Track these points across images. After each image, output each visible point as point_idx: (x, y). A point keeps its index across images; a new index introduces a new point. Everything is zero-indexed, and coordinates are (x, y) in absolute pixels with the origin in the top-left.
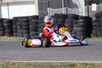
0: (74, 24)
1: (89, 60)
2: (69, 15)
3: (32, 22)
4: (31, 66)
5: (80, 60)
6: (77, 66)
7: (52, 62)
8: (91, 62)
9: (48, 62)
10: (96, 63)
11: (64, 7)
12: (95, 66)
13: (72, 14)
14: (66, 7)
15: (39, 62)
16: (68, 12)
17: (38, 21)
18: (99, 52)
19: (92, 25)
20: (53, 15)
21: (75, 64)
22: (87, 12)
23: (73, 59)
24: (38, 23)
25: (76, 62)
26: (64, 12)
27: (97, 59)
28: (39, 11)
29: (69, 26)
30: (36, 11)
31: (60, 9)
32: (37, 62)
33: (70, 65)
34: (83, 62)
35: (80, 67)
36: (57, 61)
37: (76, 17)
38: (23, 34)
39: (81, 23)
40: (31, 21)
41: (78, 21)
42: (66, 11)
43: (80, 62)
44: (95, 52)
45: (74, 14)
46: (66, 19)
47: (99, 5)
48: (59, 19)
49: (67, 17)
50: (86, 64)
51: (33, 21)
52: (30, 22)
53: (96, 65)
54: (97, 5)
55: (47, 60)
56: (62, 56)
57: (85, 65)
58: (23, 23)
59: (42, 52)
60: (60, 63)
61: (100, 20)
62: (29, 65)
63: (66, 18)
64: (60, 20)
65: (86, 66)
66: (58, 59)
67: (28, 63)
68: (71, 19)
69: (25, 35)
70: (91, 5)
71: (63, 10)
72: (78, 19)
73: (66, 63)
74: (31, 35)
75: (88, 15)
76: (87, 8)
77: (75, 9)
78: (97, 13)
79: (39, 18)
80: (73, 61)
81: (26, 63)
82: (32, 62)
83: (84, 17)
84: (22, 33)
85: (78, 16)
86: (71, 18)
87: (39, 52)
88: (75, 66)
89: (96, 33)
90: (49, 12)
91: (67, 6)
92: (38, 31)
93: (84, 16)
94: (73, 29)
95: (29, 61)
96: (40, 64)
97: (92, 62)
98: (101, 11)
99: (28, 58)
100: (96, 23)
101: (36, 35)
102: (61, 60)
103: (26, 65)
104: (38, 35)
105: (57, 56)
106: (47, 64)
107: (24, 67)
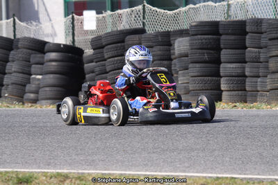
0: (33, 66)
1: (70, 164)
2: (19, 39)
5: (47, 167)
6: (37, 181)
8: (75, 171)
10: (89, 173)
11: (8, 18)
13: (30, 38)
14: (12, 19)
16: (16, 33)
18: (99, 143)
19: (82, 69)
21: (31, 177)
22: (71, 33)
23: (26, 162)
25: (34, 170)
26: (7, 33)
27: (92, 164)
29: (20, 71)
33: (18, 178)
37: (40, 47)
39: (54, 63)
41: (43, 57)
42: (13, 28)
43: (46, 171)
44: (90, 143)
45: (36, 39)
46: (12, 52)
47: (102, 13)
49: (14, 47)
50: (61, 175)
54: (97, 16)
57: (59, 179)
61: (106, 57)
63: (12, 49)
65: (62, 181)
68: (25, 50)
70: (81, 14)
71: (4, 27)
72: (44, 53)
73: (8, 174)
75: (74, 41)
76: (69, 23)
77: (37, 25)
78: (98, 36)
80: (27, 168)
83: (62, 46)
85: (45, 43)
86: (24, 48)
88: (31, 182)
91: (14, 15)
93: (60, 44)
94: (30, 79)
97: (80, 171)
98: (109, 30)
100: (94, 63)
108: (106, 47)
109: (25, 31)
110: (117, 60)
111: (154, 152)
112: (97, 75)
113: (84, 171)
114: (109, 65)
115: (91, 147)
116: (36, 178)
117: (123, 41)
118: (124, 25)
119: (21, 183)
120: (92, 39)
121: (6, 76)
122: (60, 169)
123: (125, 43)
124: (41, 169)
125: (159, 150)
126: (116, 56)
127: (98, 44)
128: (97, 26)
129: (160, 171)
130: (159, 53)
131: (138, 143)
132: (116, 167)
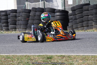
1: (65, 52)
2: (46, 8)
3: (10, 16)
4: (10, 59)
5: (57, 53)
6: (54, 58)
7: (30, 55)
8: (67, 54)
9: (26, 55)
11: (42, 1)
13: (50, 8)
14: (43, 1)
15: (17, 55)
16: (45, 6)
17: (16, 15)
18: (75, 44)
19: (68, 18)
20: (31, 9)
21: (52, 57)
22: (64, 6)
23: (50, 52)
24: (17, 17)
25: (53, 54)
26: (42, 6)
27: (73, 52)
28: (17, 5)
30: (15, 5)
31: (38, 3)
32: (16, 55)
33: (47, 57)
35: (57, 59)
36: (35, 54)
37: (53, 11)
38: (2, 27)
39: (58, 16)
41: (55, 15)
42: (44, 4)
43: (57, 54)
44: (72, 44)
48: (36, 12)
49: (44, 11)
50: (62, 56)
51: (12, 14)
52: (8, 16)
53: (72, 57)
55: (26, 53)
56: (39, 49)
58: (2, 17)
59: (21, 45)
60: (38, 56)
61: (76, 14)
62: (8, 58)
64: (38, 13)
65: (63, 58)
66: (36, 52)
67: (7, 56)
69: (4, 28)
71: (41, 4)
72: (55, 13)
73: (44, 56)
74: (9, 28)
75: (65, 8)
76: (63, 2)
77: (52, 3)
78: (73, 7)
79: (17, 12)
80: (50, 54)
81: (5, 56)
82: (11, 55)
83: (61, 10)
84: (1, 26)
85: (55, 9)
87: (18, 45)
88: (52, 58)
89: (73, 26)
90: (27, 6)
92: (17, 24)
95: (8, 54)
96: (18, 57)
97: (69, 54)
98: (77, 4)
99: (7, 51)
100: (72, 16)
101: (15, 29)
102: (39, 52)
103: (5, 58)
104: (17, 28)
105: (34, 49)
106: (25, 56)
107: (3, 60)
108: (76, 10)
109: (48, 5)
110: (81, 15)
111: (94, 47)
112: (74, 20)
113: (70, 54)
114: (77, 16)
115: (72, 46)
116: (53, 57)
117: (82, 8)
118: (82, 2)
119: (48, 59)
120: (71, 7)
122: (62, 54)
123: (83, 9)
124: (55, 54)
125: (96, 46)
127: (73, 9)
128: (73, 3)
130: (95, 12)
131: (89, 44)
132: (81, 52)
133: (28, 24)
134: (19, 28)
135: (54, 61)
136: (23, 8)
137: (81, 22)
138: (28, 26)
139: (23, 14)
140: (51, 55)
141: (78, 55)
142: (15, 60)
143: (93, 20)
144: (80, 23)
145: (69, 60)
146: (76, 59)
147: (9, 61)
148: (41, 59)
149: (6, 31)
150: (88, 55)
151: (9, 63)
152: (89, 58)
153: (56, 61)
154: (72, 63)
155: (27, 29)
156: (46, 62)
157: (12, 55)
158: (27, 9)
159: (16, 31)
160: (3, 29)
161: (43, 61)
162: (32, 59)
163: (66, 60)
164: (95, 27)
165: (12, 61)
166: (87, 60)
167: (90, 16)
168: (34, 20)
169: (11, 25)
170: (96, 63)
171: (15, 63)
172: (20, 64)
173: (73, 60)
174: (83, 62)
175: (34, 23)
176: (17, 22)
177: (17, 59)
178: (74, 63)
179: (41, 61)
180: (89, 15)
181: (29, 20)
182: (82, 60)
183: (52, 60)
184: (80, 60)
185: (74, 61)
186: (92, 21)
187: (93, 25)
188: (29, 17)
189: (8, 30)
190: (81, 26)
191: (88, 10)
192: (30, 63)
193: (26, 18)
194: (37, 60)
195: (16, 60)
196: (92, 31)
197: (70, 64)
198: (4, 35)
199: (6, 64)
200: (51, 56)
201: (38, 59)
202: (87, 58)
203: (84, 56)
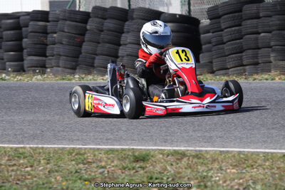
1: (187, 141)
2: (133, 9)
3: (30, 29)
4: (24, 158)
5: (164, 144)
6: (153, 159)
7: (86, 149)
9: (74, 149)
10: (206, 151)
12: (206, 161)
13: (145, 8)
16: (131, 3)
17: (46, 26)
19: (198, 40)
20: (90, 11)
21: (148, 156)
22: (187, 3)
23: (143, 139)
24: (47, 33)
25: (150, 148)
26: (122, 3)
27: (209, 141)
32: (43, 148)
33: (135, 156)
34: (171, 148)
35: (162, 163)
38: (5, 63)
40: (27, 26)
43: (163, 148)
45: (151, 10)
46: (127, 23)
48: (106, 21)
49: (128, 18)
50: (178, 153)
51: (34, 25)
52: (24, 29)
53: (208, 157)
55: (71, 141)
57: (177, 157)
58: (5, 33)
59: (57, 117)
60: (108, 152)
61: (223, 27)
62: (18, 157)
63: (127, 20)
64: (109, 24)
65: (179, 160)
66: (101, 139)
67: (16, 149)
68: (140, 21)
69: (10, 66)
73: (124, 152)
74: (25, 66)
75: (190, 11)
79: (50, 19)
80: (143, 145)
81: (9, 152)
82: (28, 146)
83: (178, 16)
84: (3, 59)
85: (160, 14)
86: (140, 18)
87: (48, 118)
88: (148, 160)
89: (211, 62)
90: (78, 1)
92: (47, 55)
93: (176, 15)
95: (19, 143)
96: (49, 153)
97: (198, 149)
99: (15, 135)
100: (210, 34)
101: (41, 67)
102: (110, 141)
103: (9, 156)
104: (47, 66)
105: (97, 129)
106: (70, 152)
107: (3, 162)
108: (223, 17)
109: (140, 1)
110: (235, 30)
111: (273, 128)
112: (214, 46)
114: (226, 35)
115: (209, 122)
116: (152, 156)
117: (241, 11)
119: (137, 161)
121: (121, 47)
123: (243, 13)
124: (159, 146)
125: (278, 126)
126: (233, 27)
127: (214, 14)
129: (280, 149)
130: (278, 22)
131: (257, 118)
132: (234, 144)
133: (81, 53)
134: (54, 64)
135: (154, 167)
136: (67, 8)
137: (235, 51)
138: (80, 59)
139: (67, 26)
140: (145, 149)
141: (223, 151)
142: (40, 162)
143: (271, 47)
144: (234, 55)
145: (199, 167)
146: (219, 162)
147: (22, 164)
148: (116, 162)
149: (15, 73)
150: (253, 153)
151: (21, 171)
152: (256, 162)
153: (161, 167)
154: (207, 176)
155: (78, 68)
156: (129, 169)
157: (30, 147)
158: (79, 11)
159: (46, 76)
160: (7, 67)
161: (121, 167)
162: (90, 160)
163: (190, 167)
164: (276, 68)
165: (31, 166)
166: (252, 166)
167: (262, 34)
168: (99, 43)
169: (29, 55)
170: (277, 176)
171: (38, 172)
172: (52, 174)
173: (210, 167)
174: (238, 173)
175: (98, 52)
176: (49, 47)
177: (45, 161)
178: (212, 177)
179: (117, 166)
180: (260, 31)
181: (84, 44)
182: (236, 165)
183: (148, 166)
184: (231, 168)
185: (212, 169)
186: (270, 49)
187: (271, 62)
188: (84, 35)
189: (20, 70)
190: (237, 64)
191: (258, 18)
192: (83, 172)
193: (75, 38)
194: (103, 164)
195: (42, 162)
196: (267, 79)
197: (201, 177)
198: (8, 88)
199: (13, 173)
200: (144, 153)
201: (106, 162)
202: (250, 162)
203: (242, 156)
